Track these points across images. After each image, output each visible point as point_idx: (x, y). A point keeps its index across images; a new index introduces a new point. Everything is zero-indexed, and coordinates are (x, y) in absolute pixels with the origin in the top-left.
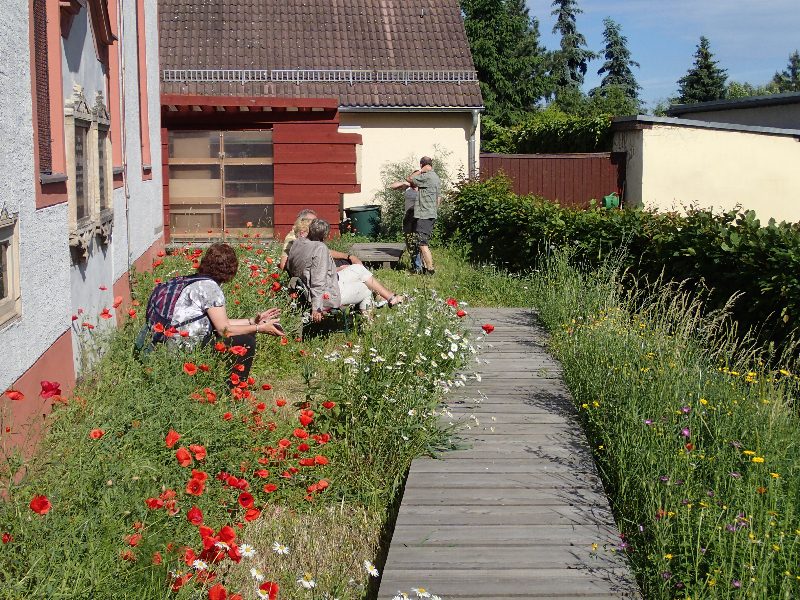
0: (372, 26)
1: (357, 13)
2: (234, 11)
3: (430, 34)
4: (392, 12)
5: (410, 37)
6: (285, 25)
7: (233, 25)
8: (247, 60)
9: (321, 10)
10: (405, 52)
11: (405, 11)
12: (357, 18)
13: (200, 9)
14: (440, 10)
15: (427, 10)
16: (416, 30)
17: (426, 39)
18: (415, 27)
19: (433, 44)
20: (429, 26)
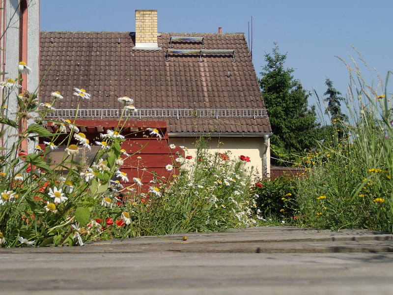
0: (194, 83)
1: (183, 75)
2: (98, 74)
3: (234, 88)
4: (208, 74)
5: (220, 90)
6: (133, 83)
7: (97, 83)
8: (105, 104)
9: (158, 73)
10: (217, 99)
11: (217, 74)
12: (183, 78)
13: (74, 73)
14: (241, 73)
15: (232, 73)
16: (225, 85)
17: (231, 90)
18: (224, 83)
19: (236, 94)
20: (234, 83)
